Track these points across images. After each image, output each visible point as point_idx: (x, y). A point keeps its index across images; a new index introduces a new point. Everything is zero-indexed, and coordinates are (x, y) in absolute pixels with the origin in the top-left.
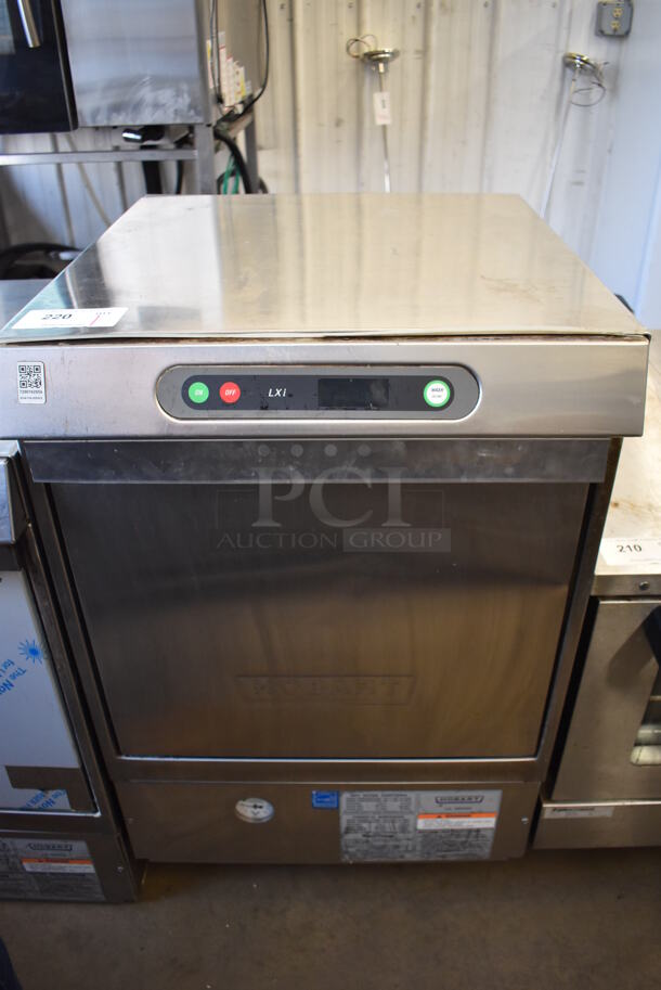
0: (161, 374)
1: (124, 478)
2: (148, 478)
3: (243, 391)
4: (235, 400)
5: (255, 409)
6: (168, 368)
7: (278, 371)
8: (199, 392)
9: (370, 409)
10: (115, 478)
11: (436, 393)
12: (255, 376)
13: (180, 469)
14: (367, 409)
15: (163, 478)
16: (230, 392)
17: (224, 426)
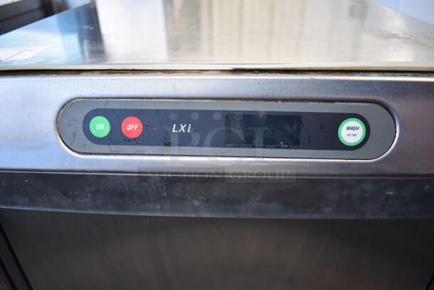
0: (63, 107)
1: (38, 205)
2: (59, 206)
3: (146, 126)
4: (137, 135)
5: (159, 145)
6: (69, 102)
7: (184, 106)
8: (101, 127)
9: (280, 147)
10: (29, 206)
11: (351, 132)
12: (158, 110)
13: (88, 200)
14: (277, 148)
15: (71, 208)
16: (132, 127)
17: (125, 161)
